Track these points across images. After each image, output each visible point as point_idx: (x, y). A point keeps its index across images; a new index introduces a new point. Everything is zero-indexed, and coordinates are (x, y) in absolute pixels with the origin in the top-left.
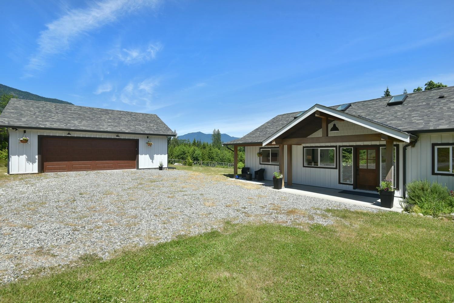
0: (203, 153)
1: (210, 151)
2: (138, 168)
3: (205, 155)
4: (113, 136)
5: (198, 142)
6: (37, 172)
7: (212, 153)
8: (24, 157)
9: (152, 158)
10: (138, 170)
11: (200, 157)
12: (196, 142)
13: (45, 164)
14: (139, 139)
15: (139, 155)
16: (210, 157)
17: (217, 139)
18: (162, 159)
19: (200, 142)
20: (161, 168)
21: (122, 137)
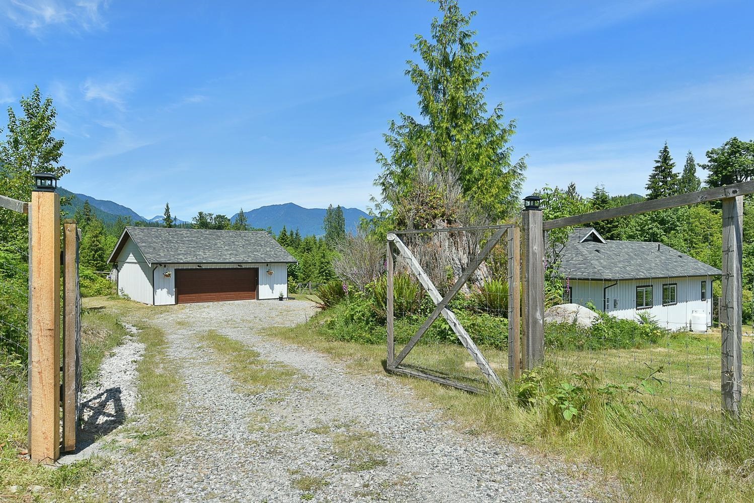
0: (306, 262)
1: (323, 259)
2: (258, 299)
3: (310, 266)
4: (236, 266)
5: (292, 235)
6: (174, 303)
7: (328, 263)
8: (165, 290)
9: (272, 288)
10: (258, 301)
11: (299, 269)
12: (288, 234)
13: (179, 296)
14: (258, 268)
15: (259, 286)
16: (323, 272)
17: (336, 228)
18: (282, 289)
19: (296, 234)
20: (281, 299)
21: (244, 266)
